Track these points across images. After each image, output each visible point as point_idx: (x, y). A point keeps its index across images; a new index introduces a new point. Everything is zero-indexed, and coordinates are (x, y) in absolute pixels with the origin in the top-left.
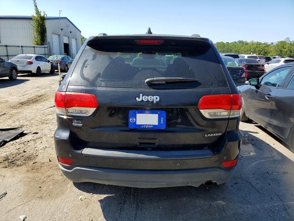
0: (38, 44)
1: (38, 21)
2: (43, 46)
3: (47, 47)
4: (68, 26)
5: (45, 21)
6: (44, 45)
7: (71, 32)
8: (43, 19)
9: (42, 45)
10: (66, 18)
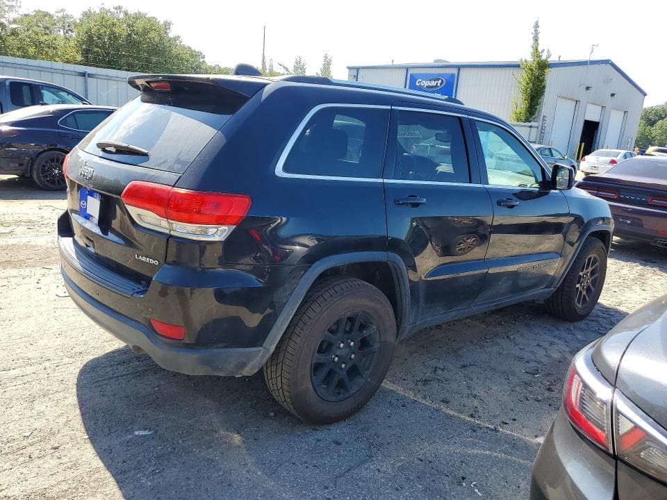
0: (518, 120)
1: (531, 70)
2: (527, 124)
3: (537, 127)
4: (607, 81)
5: (547, 71)
6: (530, 122)
7: (613, 95)
8: (543, 66)
9: (527, 120)
10: (607, 62)
